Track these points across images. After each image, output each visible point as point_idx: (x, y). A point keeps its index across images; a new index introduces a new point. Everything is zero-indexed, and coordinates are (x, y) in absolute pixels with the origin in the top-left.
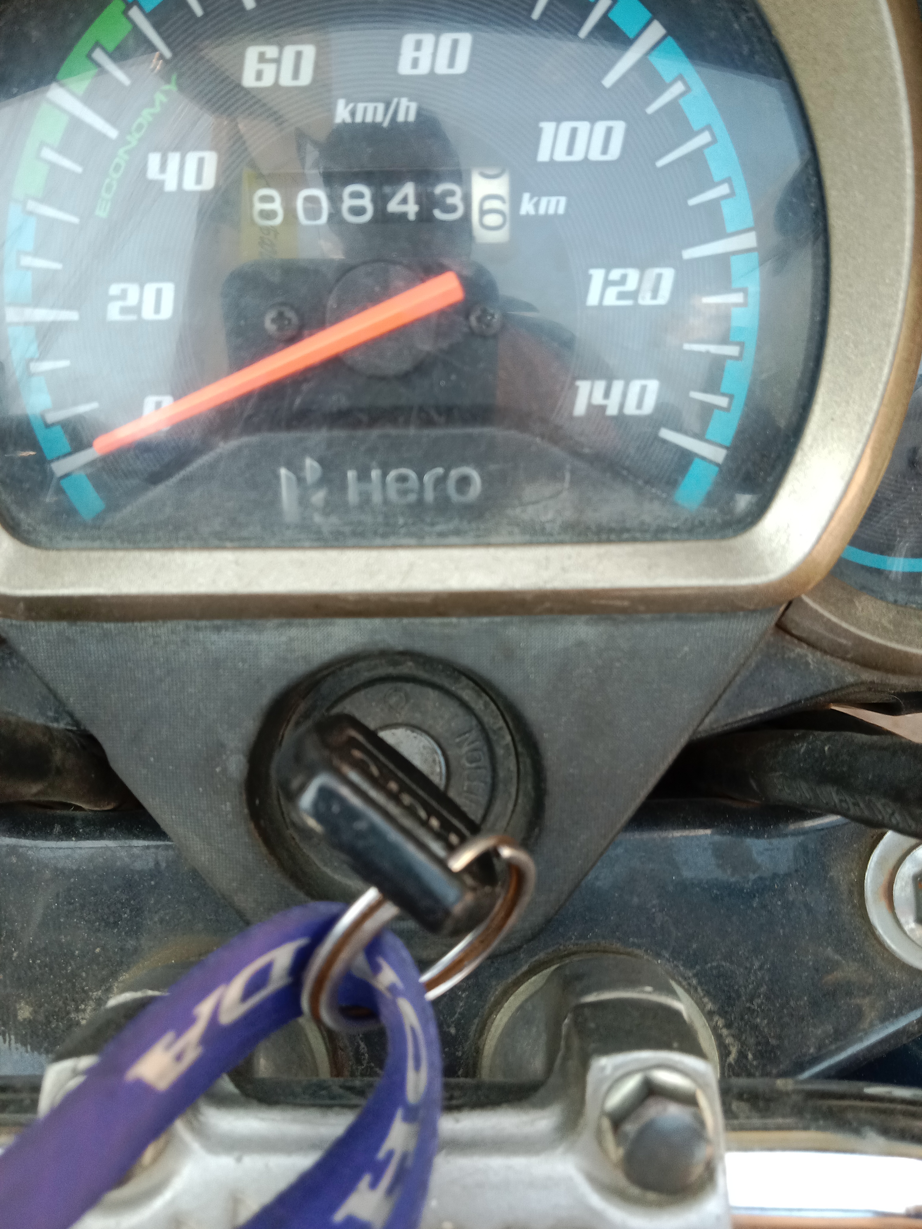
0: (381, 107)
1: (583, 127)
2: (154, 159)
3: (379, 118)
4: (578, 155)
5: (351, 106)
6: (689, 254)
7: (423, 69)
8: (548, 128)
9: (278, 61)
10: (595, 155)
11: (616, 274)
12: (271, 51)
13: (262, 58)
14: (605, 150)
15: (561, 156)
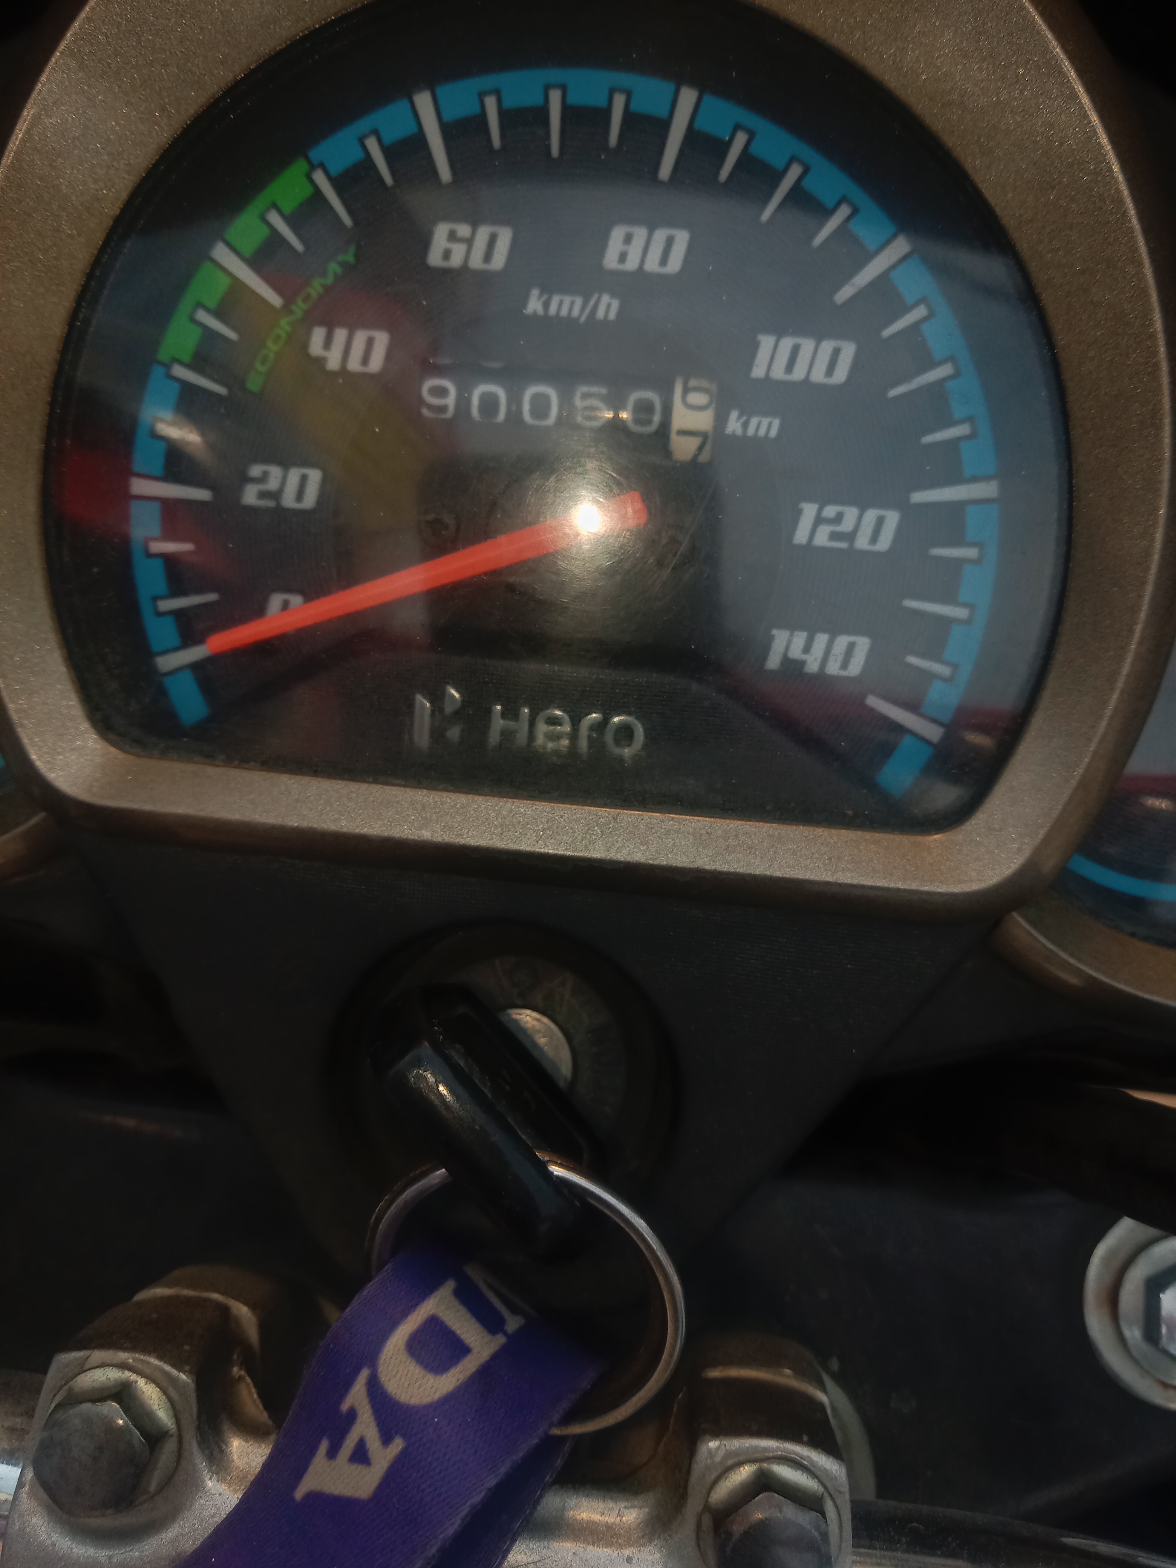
0: (579, 301)
1: (807, 346)
2: (318, 335)
3: (576, 312)
4: (798, 374)
5: (545, 297)
6: (918, 497)
7: (631, 264)
8: (766, 342)
9: (469, 242)
10: (818, 376)
11: (830, 511)
12: (464, 230)
13: (452, 237)
14: (830, 371)
15: (778, 372)
